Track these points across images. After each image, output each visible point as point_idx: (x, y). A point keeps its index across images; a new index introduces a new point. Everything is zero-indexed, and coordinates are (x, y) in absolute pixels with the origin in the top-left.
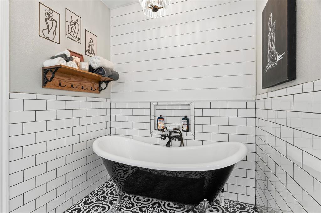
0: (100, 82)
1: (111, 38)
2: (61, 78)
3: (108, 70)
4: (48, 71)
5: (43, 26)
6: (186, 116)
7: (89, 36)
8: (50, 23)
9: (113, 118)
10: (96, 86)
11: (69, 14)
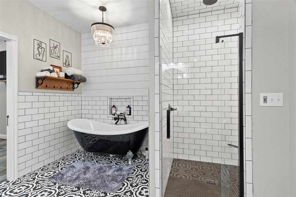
0: (73, 83)
1: (82, 53)
2: (47, 82)
3: (77, 76)
4: (39, 79)
5: (36, 52)
6: (129, 106)
7: (65, 54)
8: (40, 50)
9: (83, 107)
10: (71, 86)
11: (52, 42)
